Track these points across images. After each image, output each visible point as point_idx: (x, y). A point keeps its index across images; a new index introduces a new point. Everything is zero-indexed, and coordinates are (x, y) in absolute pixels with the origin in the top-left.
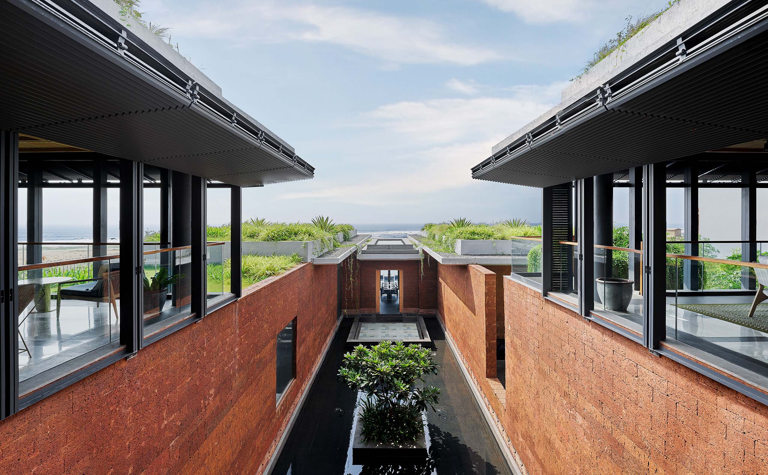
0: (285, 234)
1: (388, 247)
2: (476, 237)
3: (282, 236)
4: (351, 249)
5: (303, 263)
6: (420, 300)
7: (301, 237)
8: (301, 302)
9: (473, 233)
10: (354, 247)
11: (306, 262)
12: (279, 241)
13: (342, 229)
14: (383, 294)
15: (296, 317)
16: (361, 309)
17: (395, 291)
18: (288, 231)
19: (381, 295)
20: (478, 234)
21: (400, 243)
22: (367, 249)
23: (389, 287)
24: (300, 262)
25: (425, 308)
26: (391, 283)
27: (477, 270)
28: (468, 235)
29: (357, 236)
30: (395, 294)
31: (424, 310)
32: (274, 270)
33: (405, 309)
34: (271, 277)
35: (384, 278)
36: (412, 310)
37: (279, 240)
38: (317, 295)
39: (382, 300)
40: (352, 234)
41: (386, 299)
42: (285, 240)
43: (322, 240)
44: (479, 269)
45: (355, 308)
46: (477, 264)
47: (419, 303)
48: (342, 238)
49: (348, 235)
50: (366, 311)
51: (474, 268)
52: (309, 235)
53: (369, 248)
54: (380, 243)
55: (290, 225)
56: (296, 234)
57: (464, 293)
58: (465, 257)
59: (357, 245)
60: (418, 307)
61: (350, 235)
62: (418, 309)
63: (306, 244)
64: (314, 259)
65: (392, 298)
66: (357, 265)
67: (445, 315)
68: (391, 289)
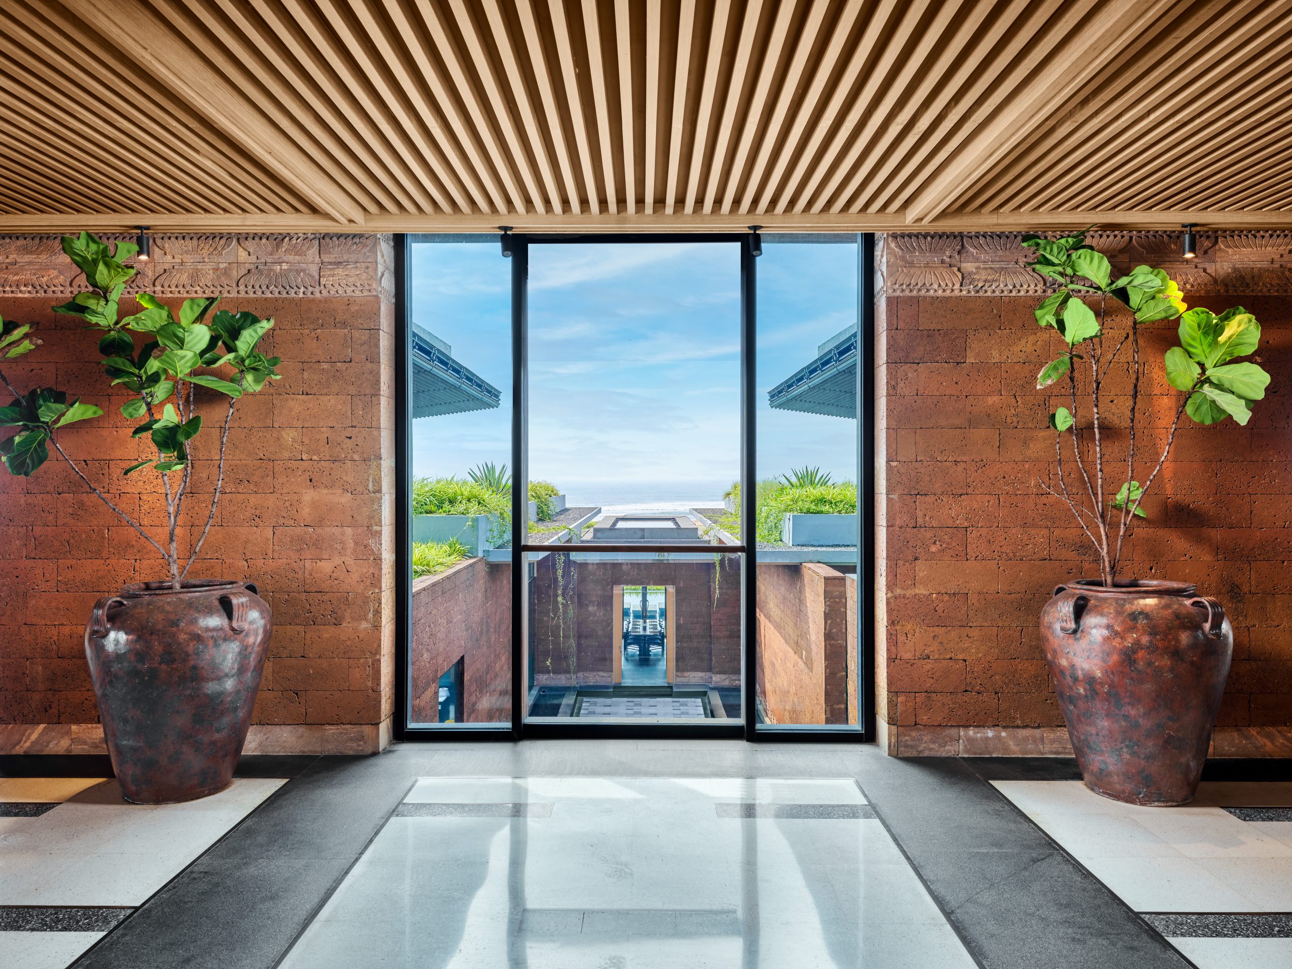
0: (430, 501)
1: (640, 534)
2: (827, 508)
3: (426, 504)
4: (560, 535)
5: (470, 558)
6: (713, 654)
7: (461, 508)
8: (470, 631)
9: (822, 501)
10: (564, 532)
11: (475, 557)
12: (420, 515)
13: (533, 494)
14: (630, 644)
15: (462, 658)
16: (580, 675)
17: (659, 639)
18: (434, 496)
19: (625, 648)
20: (831, 503)
21: (670, 525)
22: (594, 537)
23: (645, 629)
24: (464, 555)
25: (724, 673)
26: (648, 621)
27: (814, 572)
28: (807, 505)
29: (566, 510)
30: (658, 644)
31: (723, 677)
32: (428, 565)
33: (679, 674)
34: (423, 578)
35: (632, 615)
36: (695, 678)
37: (421, 513)
38: (493, 625)
39: (627, 660)
40: (555, 507)
41: (637, 658)
42: (431, 512)
43: (501, 514)
44: (817, 570)
45: (568, 672)
46: (819, 562)
47: (711, 659)
48: (535, 514)
49: (548, 507)
50: (593, 678)
51: (809, 569)
52: (479, 503)
53: (599, 535)
54: (621, 525)
55: (438, 482)
56: (452, 502)
57: (796, 624)
58: (799, 549)
59: (571, 527)
60: (710, 669)
61: (552, 508)
62: (708, 674)
63: (476, 520)
64: (488, 551)
65: (650, 655)
66: (570, 572)
67: (766, 681)
68: (648, 633)
